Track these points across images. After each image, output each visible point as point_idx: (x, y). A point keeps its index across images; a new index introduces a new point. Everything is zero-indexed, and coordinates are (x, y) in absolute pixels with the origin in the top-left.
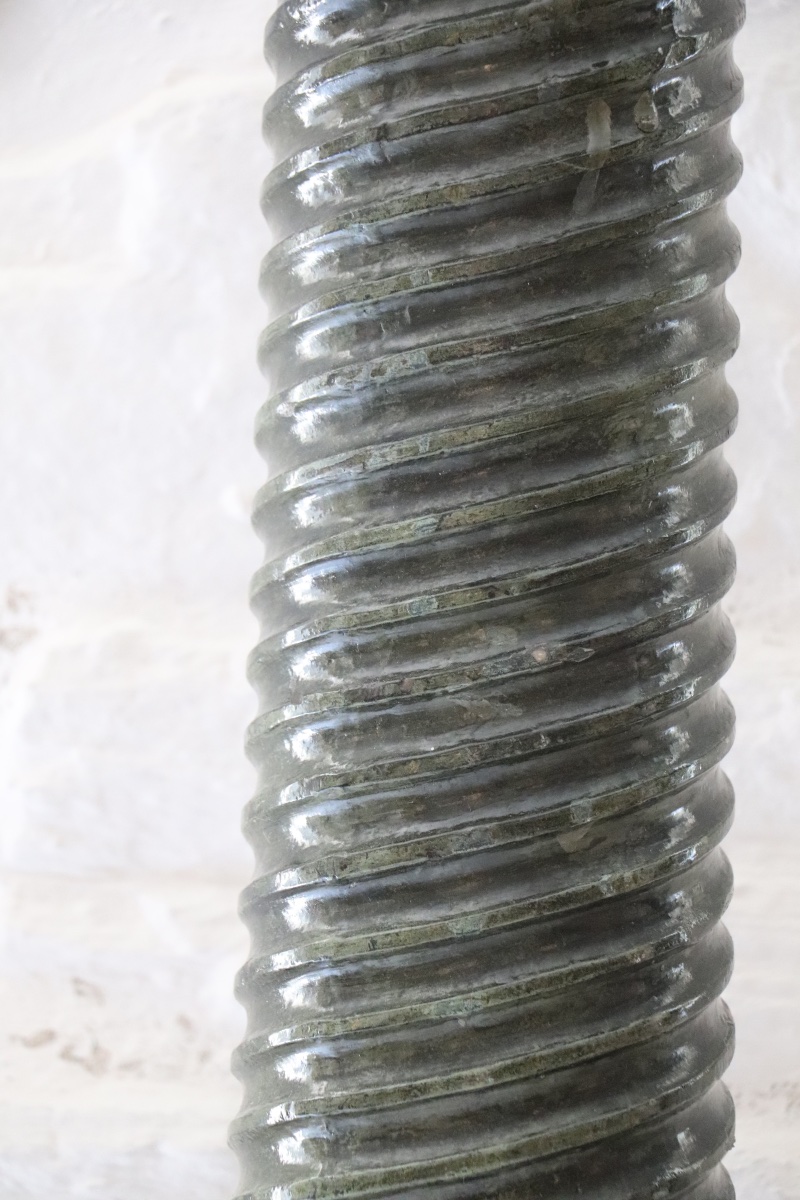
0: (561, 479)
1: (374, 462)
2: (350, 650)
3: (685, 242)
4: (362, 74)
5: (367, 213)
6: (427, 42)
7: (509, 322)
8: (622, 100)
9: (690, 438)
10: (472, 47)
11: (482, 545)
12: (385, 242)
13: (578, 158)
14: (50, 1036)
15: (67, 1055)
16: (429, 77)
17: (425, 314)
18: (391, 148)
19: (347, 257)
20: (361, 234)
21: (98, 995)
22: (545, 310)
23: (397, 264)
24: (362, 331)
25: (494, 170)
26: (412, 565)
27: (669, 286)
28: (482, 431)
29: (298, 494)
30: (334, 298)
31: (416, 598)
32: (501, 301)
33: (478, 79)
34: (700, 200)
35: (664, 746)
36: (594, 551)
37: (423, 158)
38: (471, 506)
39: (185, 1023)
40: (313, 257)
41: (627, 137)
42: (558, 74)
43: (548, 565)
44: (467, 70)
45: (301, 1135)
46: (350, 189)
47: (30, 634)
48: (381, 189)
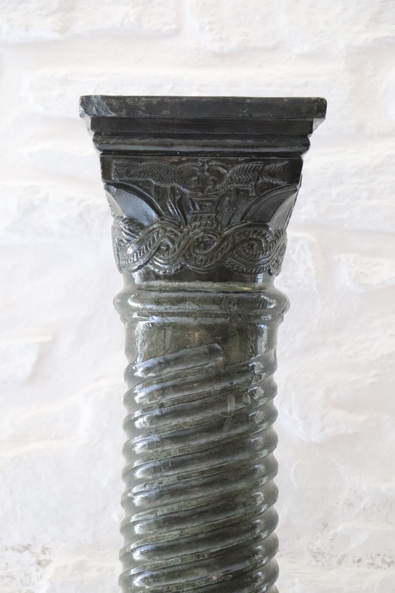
0: (221, 518)
1: (159, 513)
2: (152, 576)
3: (260, 439)
4: (155, 387)
5: (157, 431)
6: (176, 377)
7: (203, 467)
8: (238, 394)
9: (263, 503)
10: (190, 378)
11: (194, 541)
12: (162, 441)
13: (225, 413)
16: (176, 388)
17: (176, 464)
18: (164, 410)
19: (151, 445)
20: (155, 438)
22: (216, 463)
23: (167, 448)
24: (155, 470)
25: (198, 417)
26: (172, 547)
27: (255, 453)
28: (195, 502)
29: (135, 523)
30: (147, 458)
31: (173, 559)
32: (200, 460)
33: (193, 388)
34: (264, 426)
36: (232, 542)
37: (175, 414)
38: (192, 528)
40: (140, 445)
41: (240, 406)
42: (218, 387)
43: (217, 547)
44: (189, 385)
46: (151, 423)
47: (50, 562)
48: (162, 423)
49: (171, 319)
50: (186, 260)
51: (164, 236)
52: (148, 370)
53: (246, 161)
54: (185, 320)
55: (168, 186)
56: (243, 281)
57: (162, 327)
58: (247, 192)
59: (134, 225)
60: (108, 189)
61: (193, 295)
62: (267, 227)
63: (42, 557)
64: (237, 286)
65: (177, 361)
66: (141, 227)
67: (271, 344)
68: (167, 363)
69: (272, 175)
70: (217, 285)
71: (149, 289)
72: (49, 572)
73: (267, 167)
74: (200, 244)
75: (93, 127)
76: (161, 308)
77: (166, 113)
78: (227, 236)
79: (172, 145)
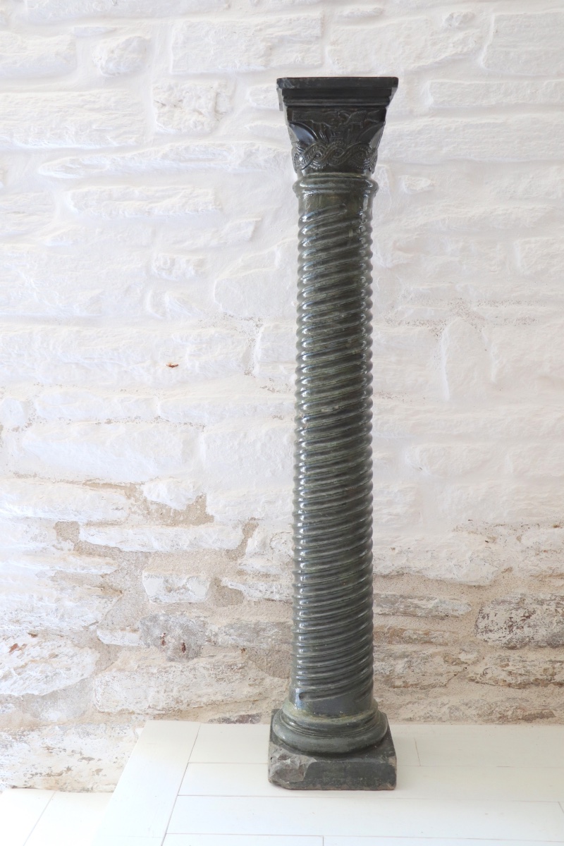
0: (346, 288)
1: (316, 286)
2: (313, 316)
3: (364, 252)
4: (313, 225)
5: (314, 247)
6: (323, 220)
7: (337, 263)
8: (355, 228)
9: (365, 282)
10: (331, 220)
11: (333, 299)
12: (318, 251)
13: (348, 237)
14: (266, 387)
15: (268, 390)
16: (324, 225)
17: (324, 262)
18: (318, 236)
19: (311, 254)
20: (314, 250)
21: (273, 381)
22: (342, 261)
23: (319, 254)
24: (314, 265)
25: (334, 239)
26: (322, 302)
27: (362, 258)
28: (333, 280)
29: (304, 292)
30: (309, 260)
31: (323, 307)
32: (336, 260)
33: (332, 225)
34: (366, 245)
35: (362, 331)
36: (351, 300)
37: (323, 238)
38: (332, 292)
39: (287, 385)
40: (305, 255)
41: (355, 234)
42: (344, 224)
43: (343, 302)
44: (331, 224)
45: (306, 392)
46: (312, 243)
47: (262, 325)
48: (316, 243)
49: (322, 191)
50: (329, 162)
51: (318, 149)
52: (309, 218)
53: (358, 110)
54: (328, 191)
55: (320, 124)
56: (356, 172)
57: (318, 195)
58: (359, 126)
59: (303, 144)
60: (290, 126)
61: (332, 179)
62: (368, 145)
63: (258, 323)
64: (353, 174)
65: (324, 212)
66: (307, 146)
67: (370, 205)
68: (319, 213)
69: (371, 117)
70: (344, 174)
71: (310, 177)
72: (262, 329)
73: (369, 113)
74: (335, 153)
75: (283, 94)
76: (317, 186)
77: (319, 85)
78: (350, 149)
79: (322, 102)
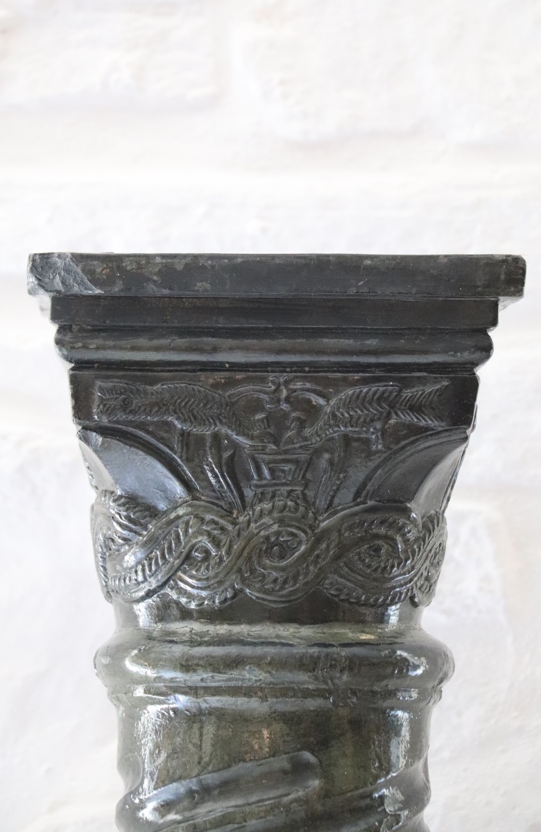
49: (214, 701)
50: (243, 580)
51: (199, 532)
52: (166, 807)
53: (364, 381)
54: (241, 703)
55: (207, 432)
56: (360, 621)
57: (194, 718)
58: (367, 442)
59: (137, 508)
60: (85, 439)
61: (259, 650)
62: (406, 512)
64: (347, 632)
65: (226, 788)
66: (153, 512)
67: (417, 748)
68: (204, 793)
69: (416, 408)
70: (307, 631)
71: (169, 639)
73: (407, 393)
74: (275, 548)
75: (56, 315)
76: (194, 678)
77: (202, 287)
78: (327, 531)
79: (215, 350)
